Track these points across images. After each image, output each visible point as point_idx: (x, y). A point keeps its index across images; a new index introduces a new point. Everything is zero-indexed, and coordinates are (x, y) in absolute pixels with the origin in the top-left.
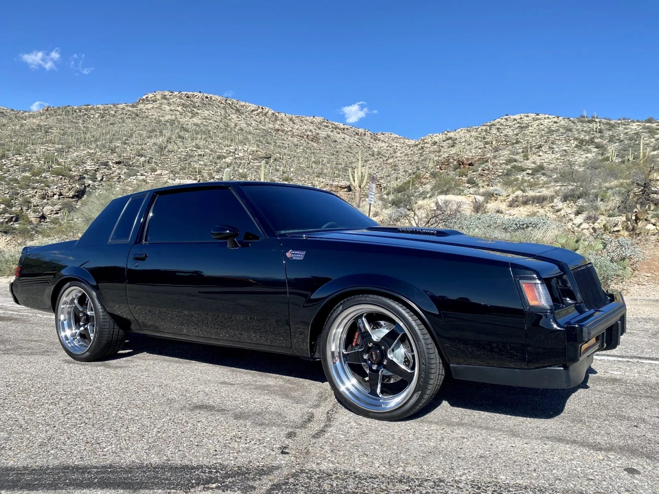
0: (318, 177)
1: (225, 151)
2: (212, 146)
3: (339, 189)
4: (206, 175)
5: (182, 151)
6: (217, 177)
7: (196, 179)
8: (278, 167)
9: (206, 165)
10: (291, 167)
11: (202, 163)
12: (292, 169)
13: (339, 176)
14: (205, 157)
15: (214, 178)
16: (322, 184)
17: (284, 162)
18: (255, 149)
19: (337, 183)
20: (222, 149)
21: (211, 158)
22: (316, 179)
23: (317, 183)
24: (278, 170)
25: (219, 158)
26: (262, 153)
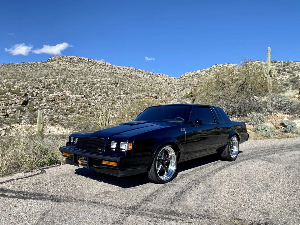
0: (142, 92)
1: (95, 81)
2: (89, 79)
3: (152, 97)
4: (88, 92)
5: (75, 82)
6: (93, 93)
7: (83, 95)
8: (122, 88)
9: (87, 88)
10: (128, 88)
11: (85, 87)
12: (129, 89)
13: (151, 92)
14: (86, 84)
15: (92, 94)
16: (144, 96)
17: (124, 85)
18: (110, 80)
19: (151, 95)
20: (94, 80)
21: (89, 84)
22: (140, 93)
23: (141, 95)
24: (122, 90)
25: (93, 84)
26: (113, 82)
